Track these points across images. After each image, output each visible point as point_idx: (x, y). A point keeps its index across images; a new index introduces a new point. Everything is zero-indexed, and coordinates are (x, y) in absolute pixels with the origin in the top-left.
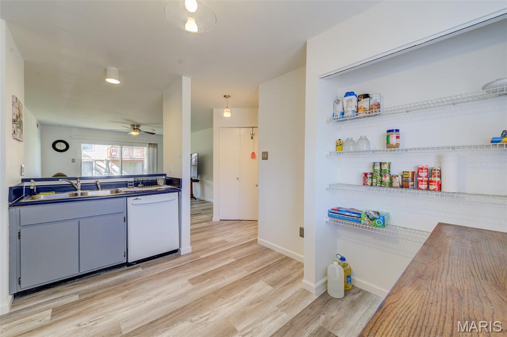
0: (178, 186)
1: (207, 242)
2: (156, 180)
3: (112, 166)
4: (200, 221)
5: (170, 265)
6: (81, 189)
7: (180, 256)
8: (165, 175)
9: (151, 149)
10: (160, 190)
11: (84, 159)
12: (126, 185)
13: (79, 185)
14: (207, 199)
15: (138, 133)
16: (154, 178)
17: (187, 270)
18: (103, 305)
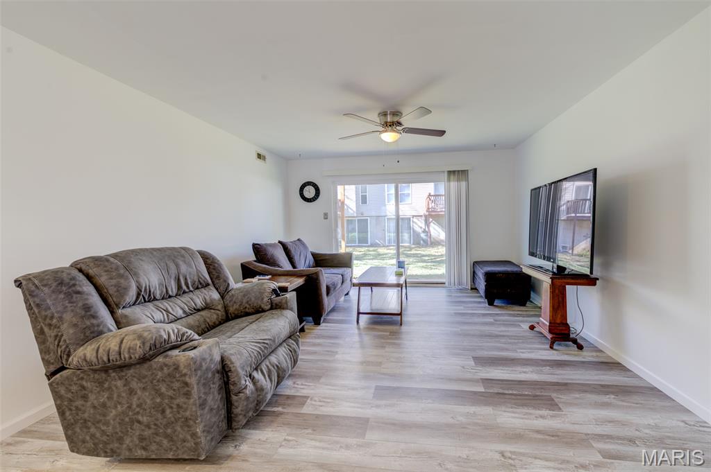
9: (453, 184)
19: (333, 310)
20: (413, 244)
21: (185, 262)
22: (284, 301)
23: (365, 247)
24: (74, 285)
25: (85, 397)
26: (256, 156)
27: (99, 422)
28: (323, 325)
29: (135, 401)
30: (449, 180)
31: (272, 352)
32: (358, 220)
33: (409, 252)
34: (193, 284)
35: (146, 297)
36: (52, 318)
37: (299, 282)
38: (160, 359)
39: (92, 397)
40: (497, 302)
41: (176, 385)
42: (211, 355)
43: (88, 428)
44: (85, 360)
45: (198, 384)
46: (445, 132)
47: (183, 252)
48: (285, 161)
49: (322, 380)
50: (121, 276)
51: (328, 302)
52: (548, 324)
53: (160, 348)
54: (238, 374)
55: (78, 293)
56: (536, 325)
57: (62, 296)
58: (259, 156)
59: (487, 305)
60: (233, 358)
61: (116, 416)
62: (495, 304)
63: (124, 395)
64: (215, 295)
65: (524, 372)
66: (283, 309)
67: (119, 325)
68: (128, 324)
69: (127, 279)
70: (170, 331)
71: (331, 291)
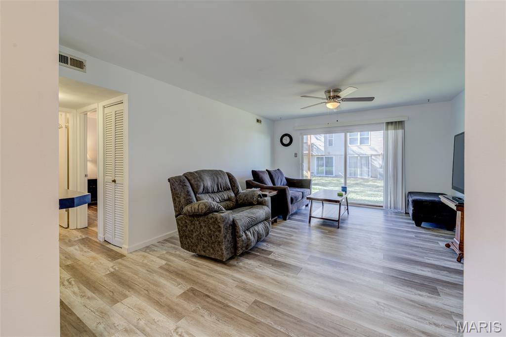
19: (296, 213)
20: (371, 177)
21: (220, 177)
22: (264, 201)
23: (330, 177)
24: (184, 183)
25: (186, 226)
26: (256, 121)
27: (190, 237)
28: (288, 221)
29: (202, 231)
30: (387, 129)
31: (256, 224)
32: (326, 157)
33: (366, 183)
34: (224, 188)
35: (206, 191)
36: (178, 194)
37: (275, 193)
38: (211, 215)
39: (189, 227)
40: (423, 224)
41: (216, 226)
42: (229, 217)
43: (187, 239)
44: (188, 211)
45: (224, 227)
46: (374, 98)
47: (220, 172)
48: (272, 122)
49: (281, 246)
50: (198, 181)
51: (292, 208)
52: (459, 243)
53: (211, 210)
54: (239, 229)
55: (185, 185)
56: (450, 244)
57: (181, 186)
58: (258, 121)
59: (415, 226)
60: (238, 221)
61: (196, 236)
62: (422, 226)
63: (198, 227)
64: (233, 195)
65: (422, 270)
66: (263, 205)
67: (197, 200)
68: (200, 200)
69: (200, 182)
70: (214, 204)
71: (294, 201)
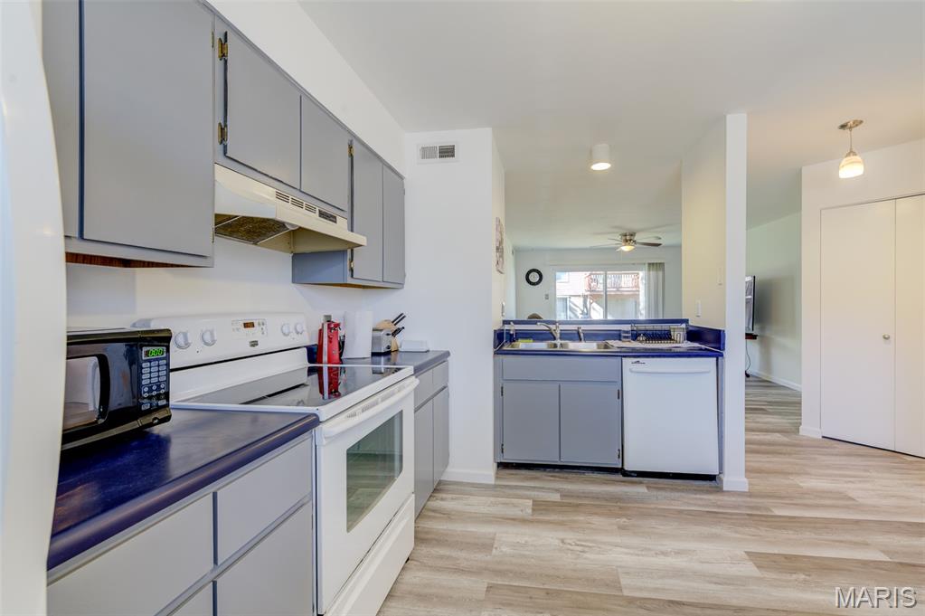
0: (718, 346)
1: (787, 482)
2: (669, 331)
3: (590, 304)
4: (765, 426)
5: (700, 502)
6: (561, 338)
7: (719, 490)
8: (686, 321)
9: (653, 273)
10: (678, 350)
11: (559, 294)
12: (618, 336)
13: (558, 332)
14: (777, 378)
15: (633, 247)
16: (665, 327)
17: (740, 529)
18: (593, 526)
30: (649, 270)
